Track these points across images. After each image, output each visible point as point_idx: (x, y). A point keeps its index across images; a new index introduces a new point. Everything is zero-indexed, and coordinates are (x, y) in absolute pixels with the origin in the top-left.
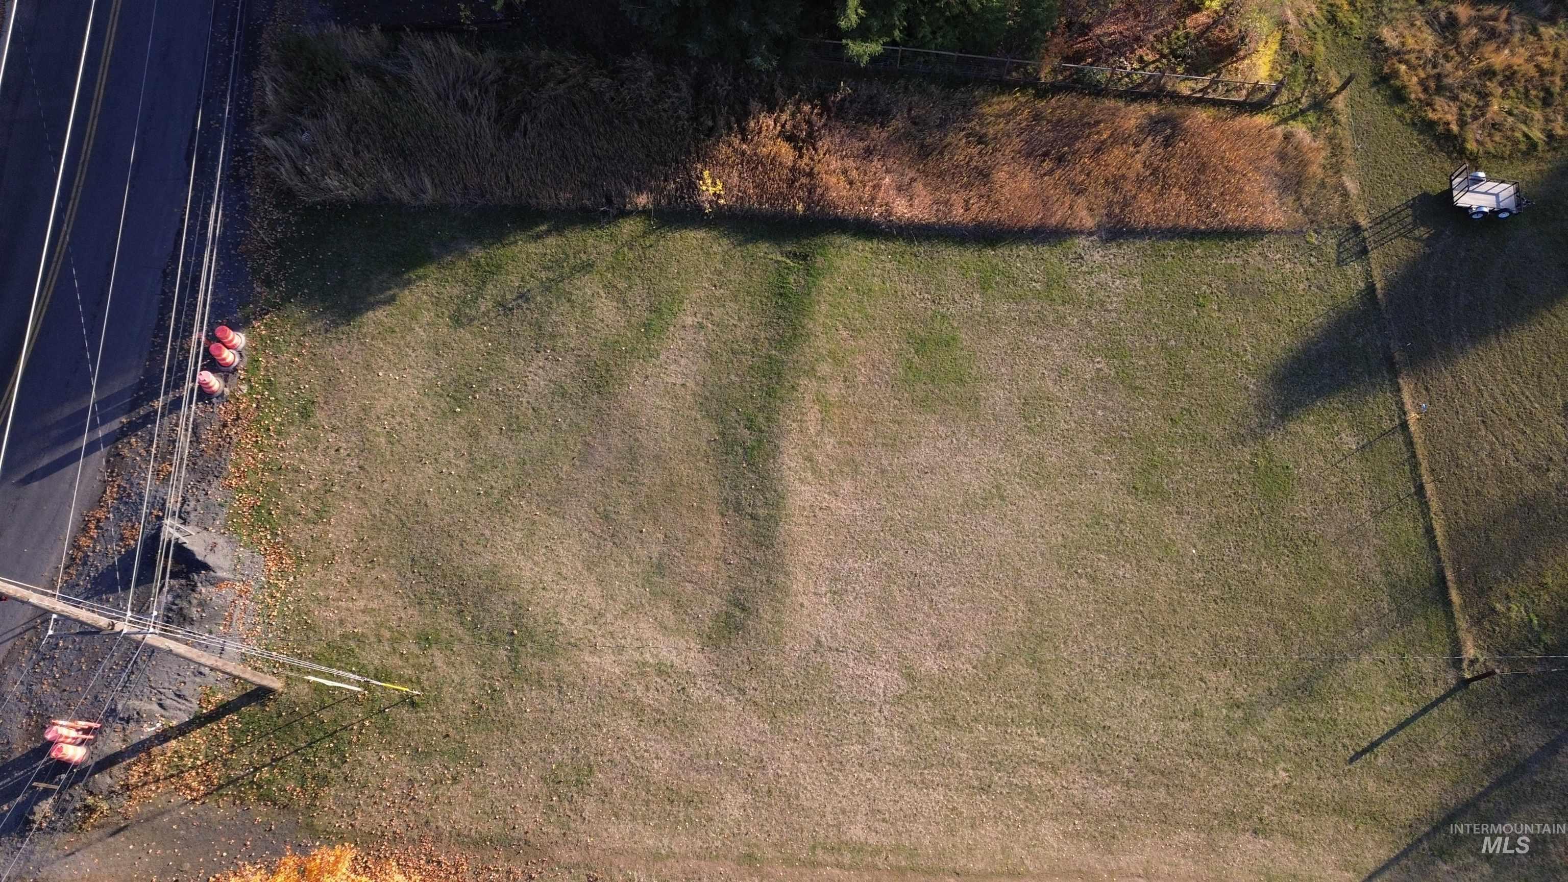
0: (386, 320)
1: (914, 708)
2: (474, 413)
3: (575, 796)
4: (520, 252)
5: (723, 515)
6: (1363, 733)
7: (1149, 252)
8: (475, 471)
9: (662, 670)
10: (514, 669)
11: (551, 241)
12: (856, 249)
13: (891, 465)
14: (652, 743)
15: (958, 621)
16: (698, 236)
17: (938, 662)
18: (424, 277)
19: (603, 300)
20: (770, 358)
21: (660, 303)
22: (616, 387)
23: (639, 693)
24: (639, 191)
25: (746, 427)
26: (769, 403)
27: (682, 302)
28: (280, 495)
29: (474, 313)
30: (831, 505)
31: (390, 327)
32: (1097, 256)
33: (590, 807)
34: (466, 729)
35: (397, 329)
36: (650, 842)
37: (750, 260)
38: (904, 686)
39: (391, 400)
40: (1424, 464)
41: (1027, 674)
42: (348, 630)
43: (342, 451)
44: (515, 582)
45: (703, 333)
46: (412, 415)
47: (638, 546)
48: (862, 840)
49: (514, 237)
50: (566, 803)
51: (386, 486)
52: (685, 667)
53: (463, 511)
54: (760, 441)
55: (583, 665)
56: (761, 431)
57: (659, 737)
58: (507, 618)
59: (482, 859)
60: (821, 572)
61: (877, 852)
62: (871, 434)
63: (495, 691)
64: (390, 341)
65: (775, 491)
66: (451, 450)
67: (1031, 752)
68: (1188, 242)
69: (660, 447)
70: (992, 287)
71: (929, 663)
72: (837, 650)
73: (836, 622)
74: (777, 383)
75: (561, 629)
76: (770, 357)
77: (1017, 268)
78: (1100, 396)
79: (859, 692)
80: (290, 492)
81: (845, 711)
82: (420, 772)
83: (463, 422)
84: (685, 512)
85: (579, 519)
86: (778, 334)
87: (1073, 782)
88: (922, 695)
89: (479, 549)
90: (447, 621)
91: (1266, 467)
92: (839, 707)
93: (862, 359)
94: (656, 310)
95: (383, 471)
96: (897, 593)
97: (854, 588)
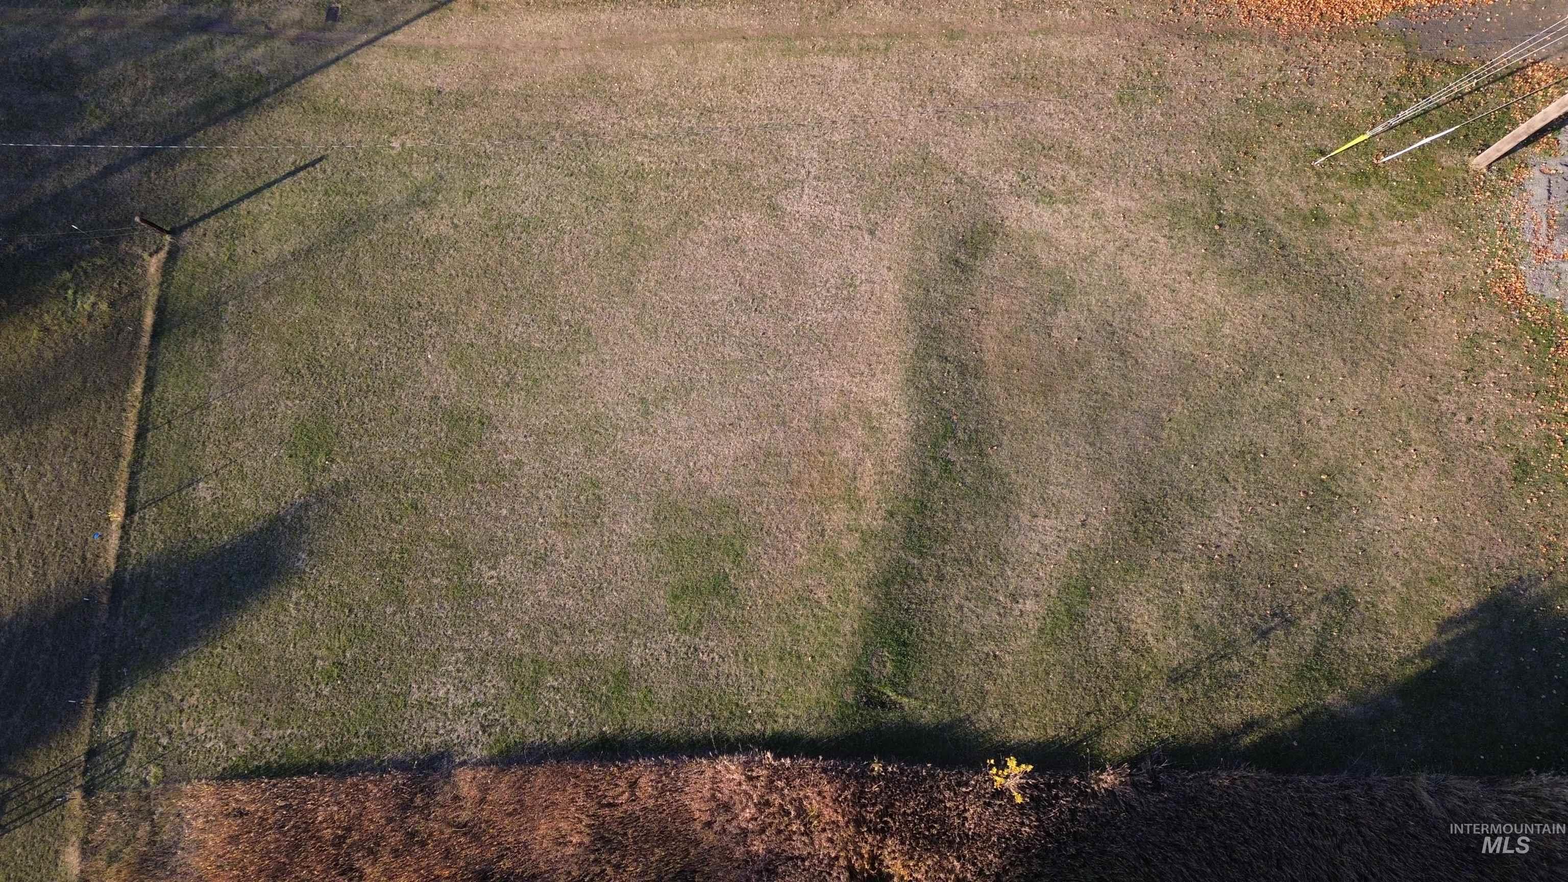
0: (1444, 596)
1: (773, 179)
2: (1303, 473)
3: (1135, 77)
4: (1274, 701)
5: (981, 360)
6: (300, 183)
7: (388, 741)
8: (1289, 400)
9: (1049, 197)
10: (1213, 191)
11: (1232, 719)
12: (797, 717)
13: (774, 432)
14: (1056, 127)
15: (713, 266)
16: (1021, 732)
17: (740, 225)
18: (1403, 662)
19: (1149, 631)
20: (921, 552)
21: (1071, 628)
22: (1123, 510)
23: (1073, 173)
24: (1110, 792)
25: (953, 464)
26: (923, 493)
27: (1041, 630)
28: (1529, 361)
29: (1325, 609)
30: (849, 379)
31: (1437, 585)
32: (461, 730)
33: (1119, 67)
34: (1259, 132)
35: (1425, 583)
36: (1053, 43)
37: (946, 696)
38: (781, 200)
39: (1415, 487)
40: (124, 464)
41: (645, 219)
42: (1410, 222)
43: (1464, 419)
44: (1224, 279)
45: (1011, 587)
46: (1382, 469)
47: (1082, 323)
48: (838, 59)
49: (1285, 725)
50: (1143, 69)
51: (1399, 381)
52: (1022, 202)
53: (1298, 354)
54: (935, 445)
55: (1137, 196)
56: (935, 459)
57: (1049, 133)
58: (1227, 241)
59: (1225, 23)
60: (865, 305)
61: (824, 50)
62: (794, 466)
63: (1232, 170)
64: (1432, 567)
65: (917, 387)
66: (1324, 427)
67: (654, 148)
68: (330, 759)
69: (1061, 436)
70: (614, 676)
71: (750, 223)
72: (851, 227)
73: (851, 255)
74: (913, 520)
75: (1166, 231)
76: (921, 555)
77: (574, 707)
78: (500, 533)
79: (831, 188)
80: (1516, 366)
81: (848, 170)
82: (1302, 93)
83: (1315, 462)
84: (1028, 362)
85: (1155, 350)
86: (909, 586)
87: (614, 124)
88: (761, 192)
89: (1271, 313)
90: (1297, 238)
91: (316, 456)
92: (854, 173)
93: (798, 562)
94: (1075, 617)
95: (1406, 398)
96: (780, 290)
97: (828, 291)
